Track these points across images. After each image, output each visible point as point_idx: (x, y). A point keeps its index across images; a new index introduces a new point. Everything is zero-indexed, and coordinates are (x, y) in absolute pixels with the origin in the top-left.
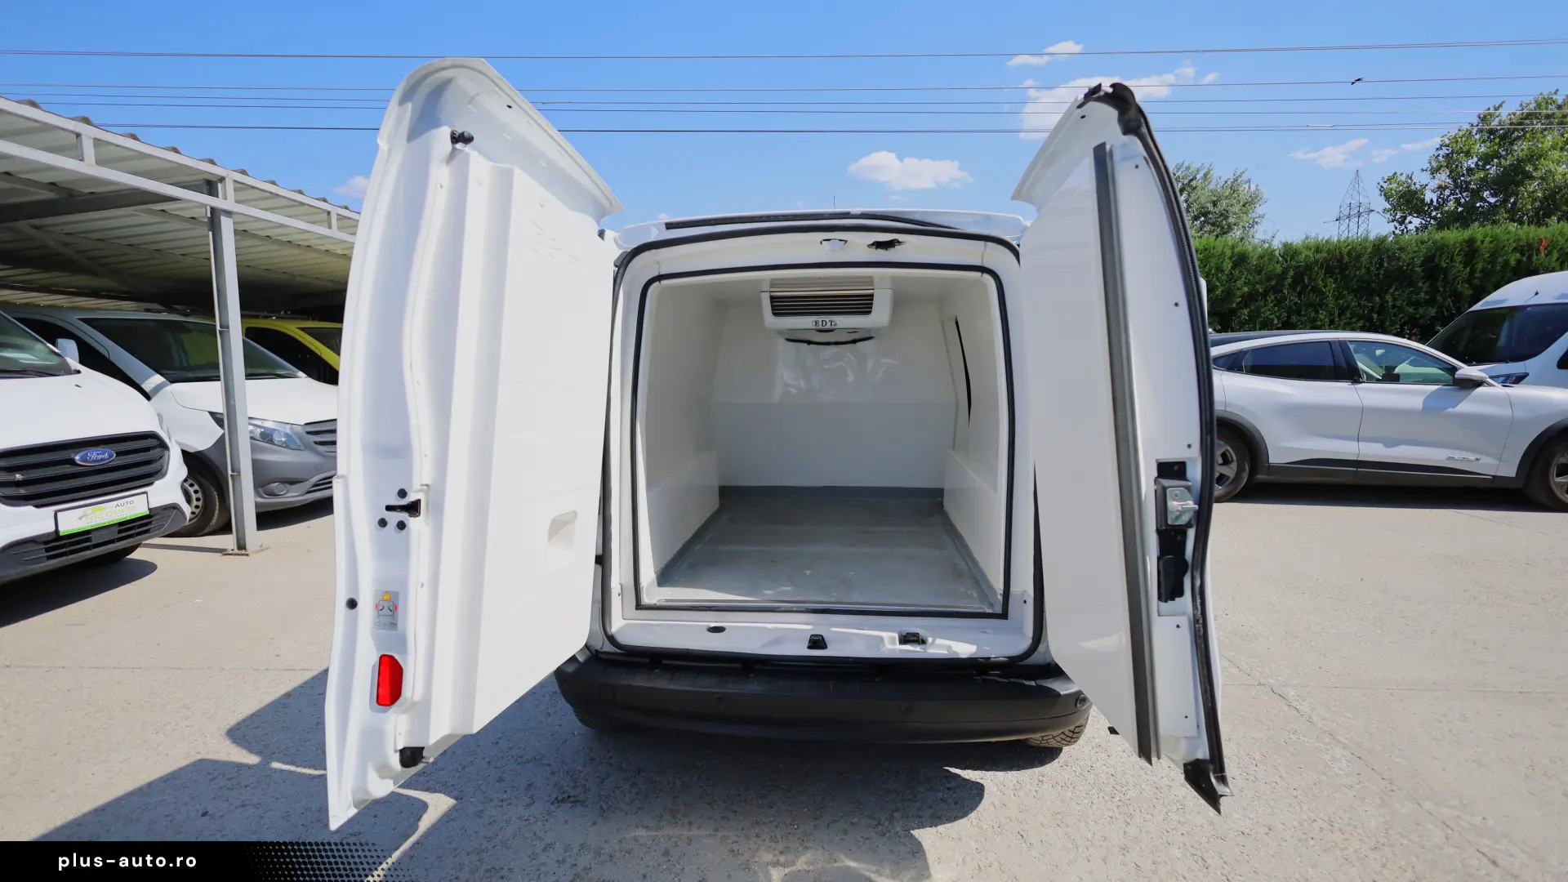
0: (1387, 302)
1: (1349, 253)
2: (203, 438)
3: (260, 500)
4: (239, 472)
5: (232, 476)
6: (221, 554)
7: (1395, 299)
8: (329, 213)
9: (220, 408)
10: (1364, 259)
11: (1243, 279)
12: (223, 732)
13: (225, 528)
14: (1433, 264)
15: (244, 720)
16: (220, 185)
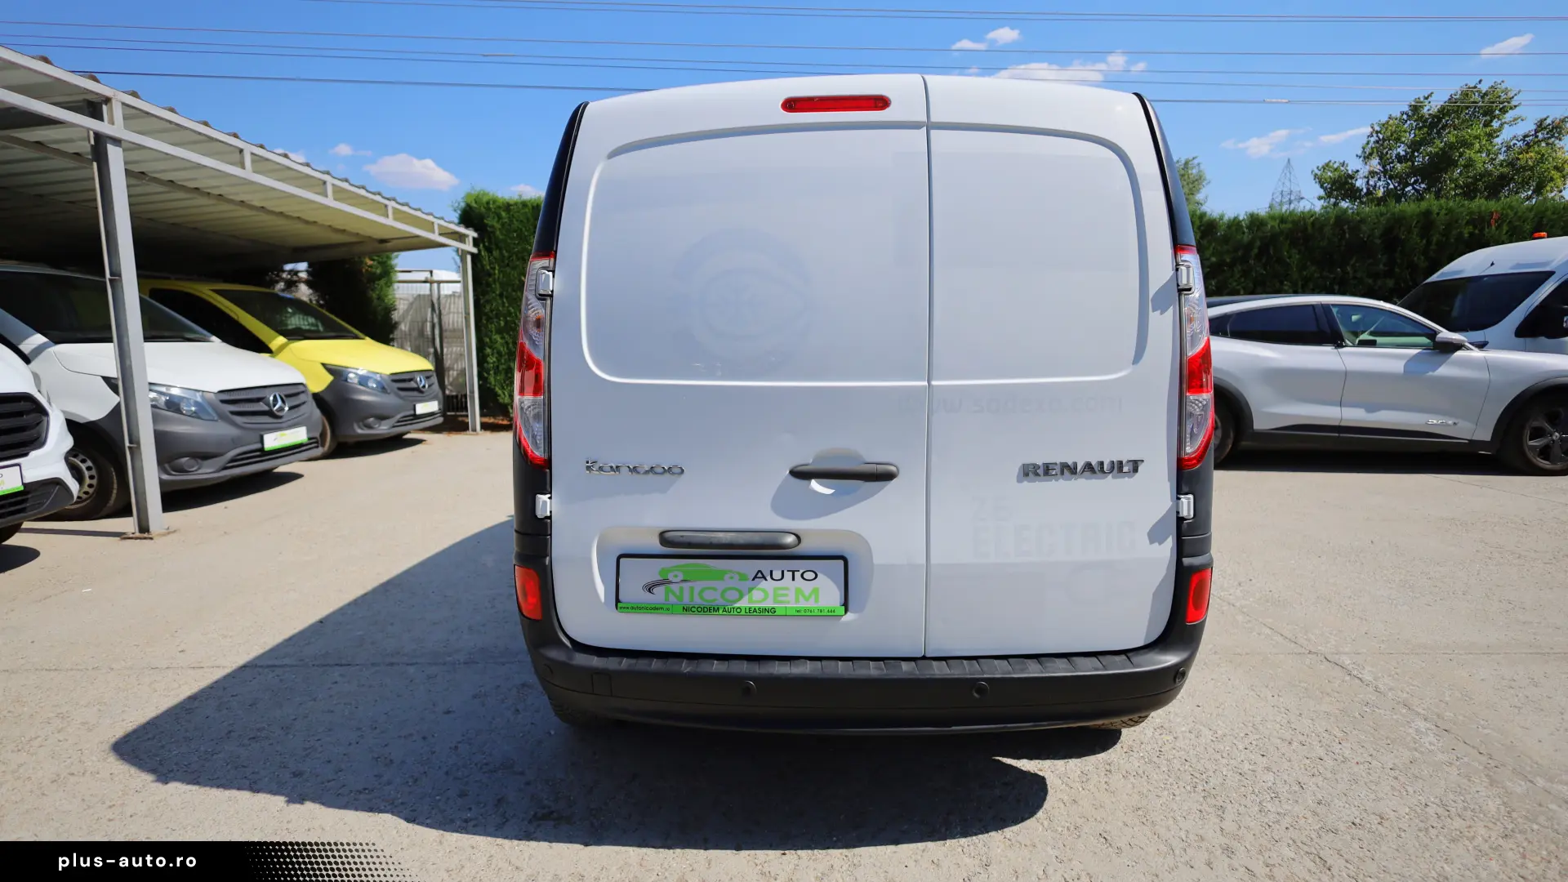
0: (1348, 273)
1: (1313, 224)
2: (96, 407)
3: (165, 477)
4: (138, 443)
5: (130, 448)
6: (119, 538)
7: (1355, 271)
8: (241, 151)
9: (113, 372)
10: (1328, 230)
11: (1211, 249)
12: (107, 746)
13: (125, 511)
14: (1392, 234)
15: (135, 732)
16: (104, 107)
